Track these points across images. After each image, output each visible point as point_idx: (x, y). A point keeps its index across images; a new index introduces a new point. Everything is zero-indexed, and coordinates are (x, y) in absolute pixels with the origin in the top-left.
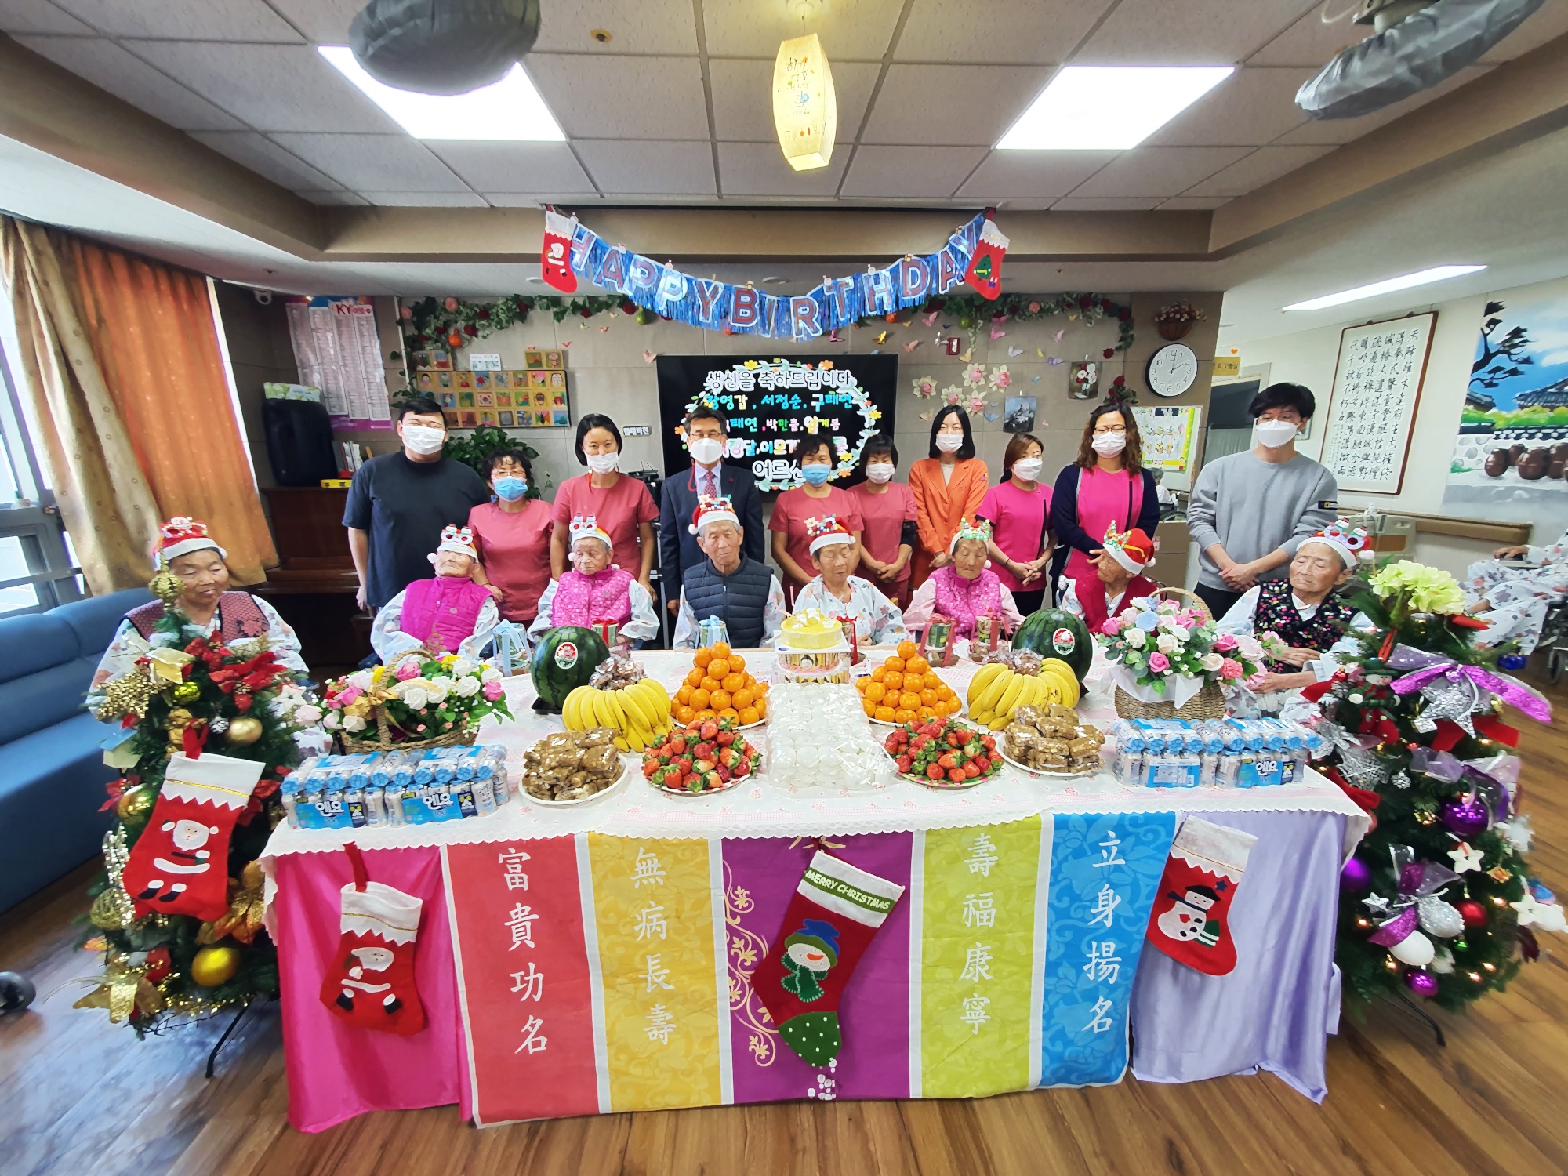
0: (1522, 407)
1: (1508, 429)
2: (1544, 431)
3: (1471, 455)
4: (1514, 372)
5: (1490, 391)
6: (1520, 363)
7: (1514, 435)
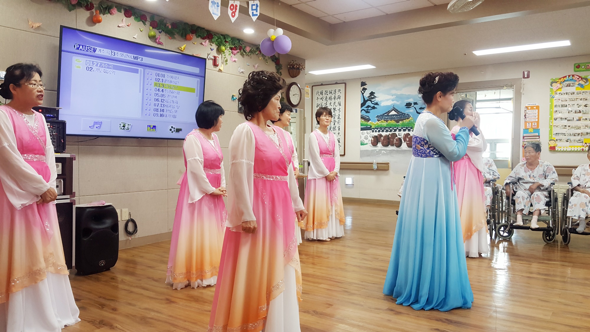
0: (378, 120)
1: (376, 128)
2: (386, 129)
3: (366, 138)
4: (374, 108)
5: (367, 114)
6: (375, 104)
7: (378, 131)
